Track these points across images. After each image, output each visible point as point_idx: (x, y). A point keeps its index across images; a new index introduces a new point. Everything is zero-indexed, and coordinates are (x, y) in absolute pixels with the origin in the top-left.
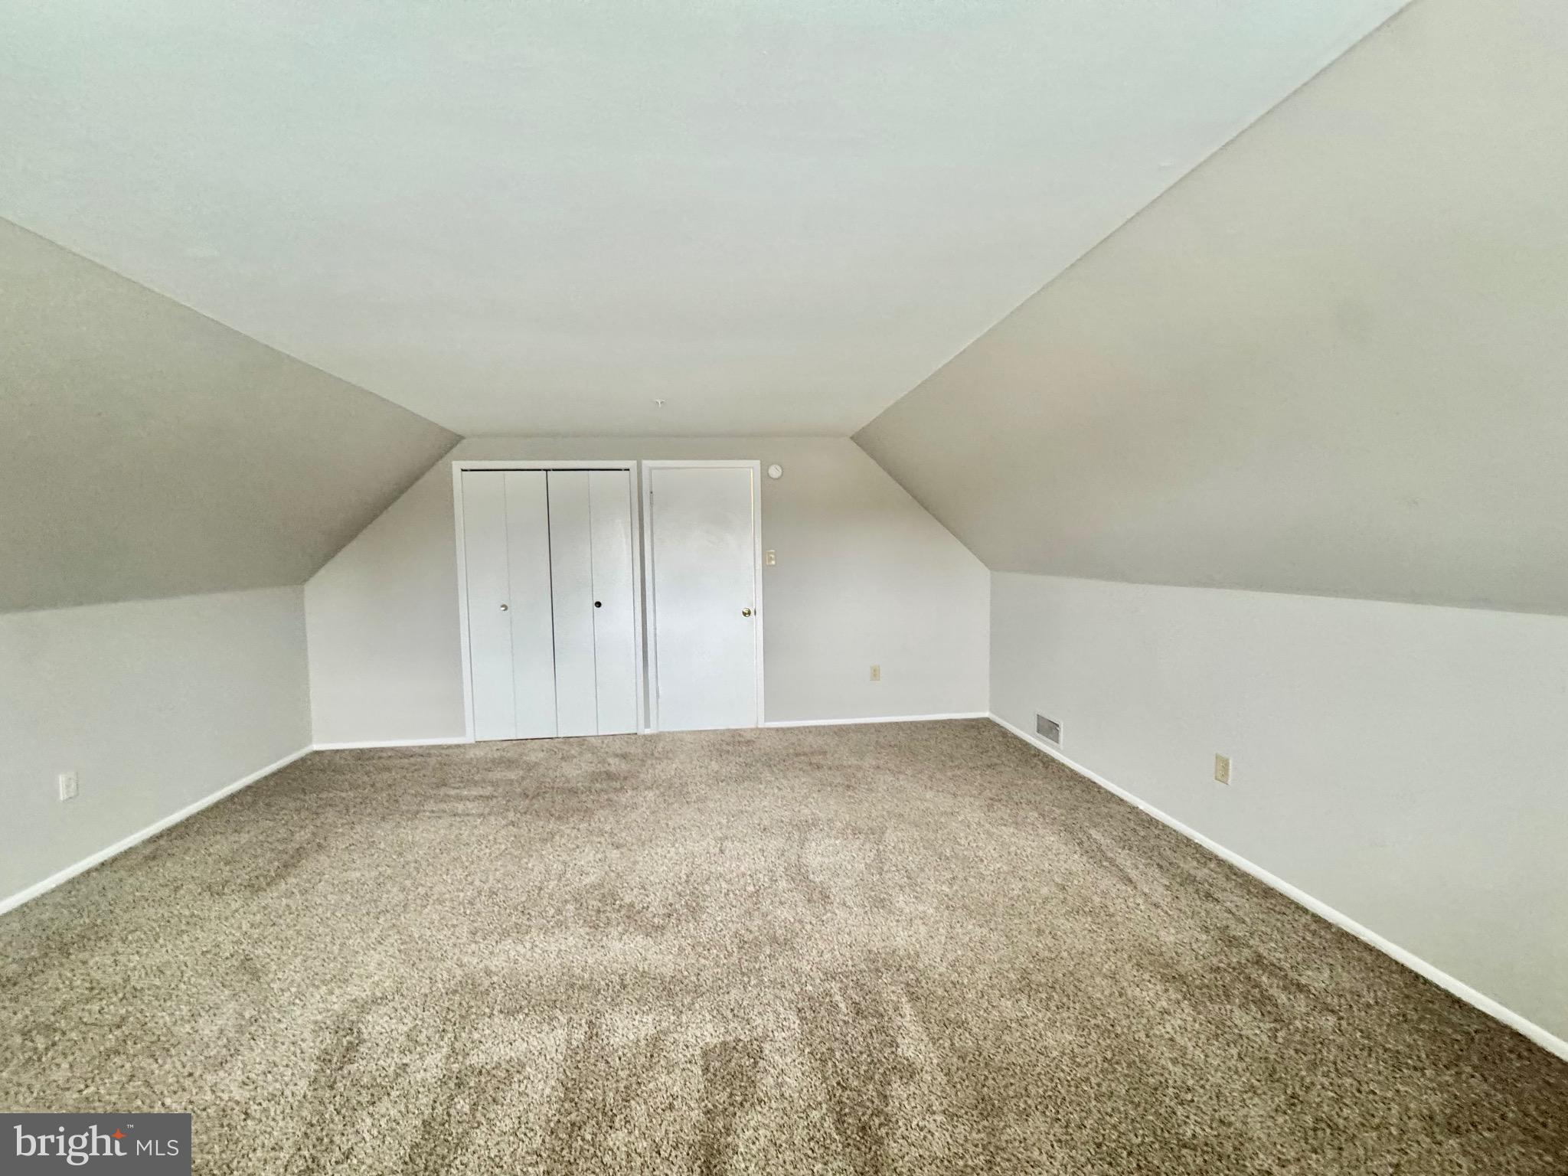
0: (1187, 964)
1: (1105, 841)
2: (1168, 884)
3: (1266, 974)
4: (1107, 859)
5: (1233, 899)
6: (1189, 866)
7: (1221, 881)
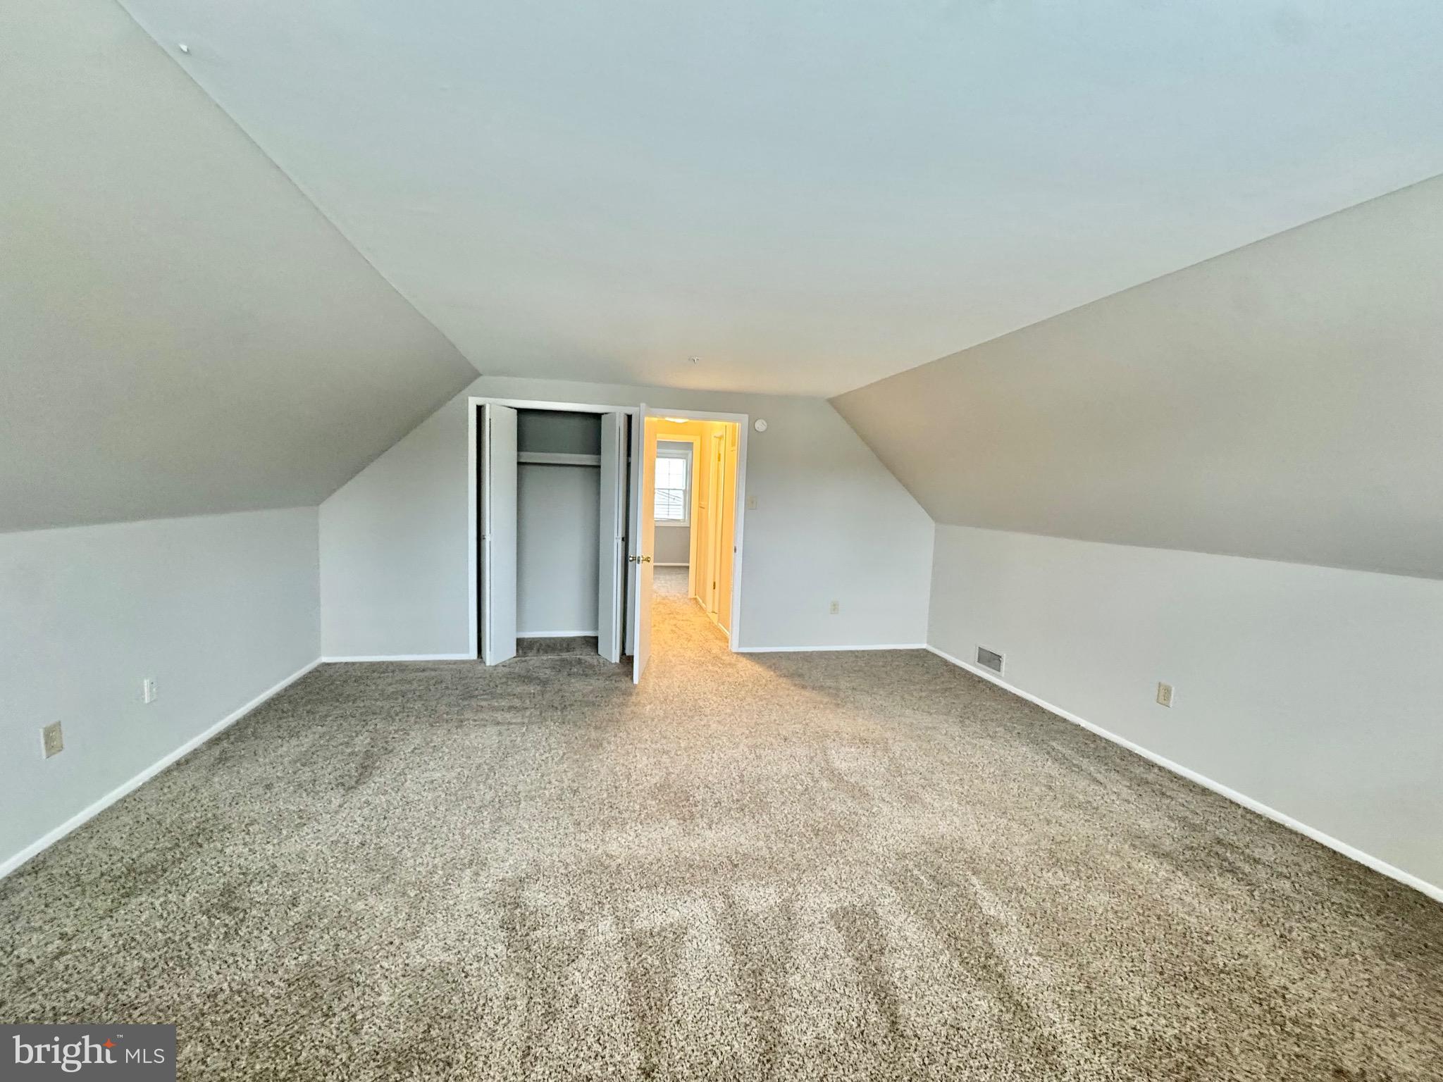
0: (1167, 844)
1: (1068, 752)
2: (1128, 784)
3: (1229, 851)
4: (1074, 765)
5: (1182, 796)
6: (1139, 771)
7: (1167, 783)
